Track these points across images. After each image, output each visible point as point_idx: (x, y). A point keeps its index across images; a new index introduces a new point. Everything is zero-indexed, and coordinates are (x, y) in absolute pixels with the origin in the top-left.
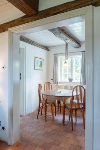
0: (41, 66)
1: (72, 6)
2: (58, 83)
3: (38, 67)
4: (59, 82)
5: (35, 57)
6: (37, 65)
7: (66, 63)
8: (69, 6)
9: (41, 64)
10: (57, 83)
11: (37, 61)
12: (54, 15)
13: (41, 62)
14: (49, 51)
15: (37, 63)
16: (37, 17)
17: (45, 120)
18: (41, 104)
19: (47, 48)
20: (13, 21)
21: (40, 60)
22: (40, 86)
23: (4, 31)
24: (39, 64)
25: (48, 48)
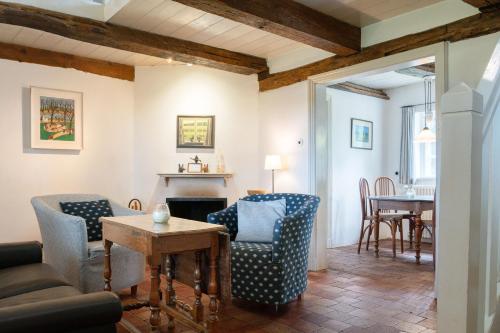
0: (366, 139)
1: (416, 40)
2: (414, 181)
3: (358, 143)
4: (418, 180)
5: (352, 120)
6: (357, 137)
7: (426, 128)
8: (411, 42)
9: (367, 134)
10: (411, 182)
11: (358, 127)
12: (387, 54)
13: (366, 128)
14: (388, 99)
15: (357, 133)
16: (359, 57)
17: (375, 254)
18: (367, 223)
19: (382, 93)
20: (317, 63)
21: (363, 124)
22: (363, 184)
23: (299, 81)
24: (361, 136)
25: (387, 93)
